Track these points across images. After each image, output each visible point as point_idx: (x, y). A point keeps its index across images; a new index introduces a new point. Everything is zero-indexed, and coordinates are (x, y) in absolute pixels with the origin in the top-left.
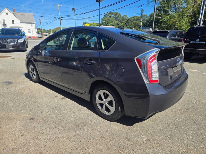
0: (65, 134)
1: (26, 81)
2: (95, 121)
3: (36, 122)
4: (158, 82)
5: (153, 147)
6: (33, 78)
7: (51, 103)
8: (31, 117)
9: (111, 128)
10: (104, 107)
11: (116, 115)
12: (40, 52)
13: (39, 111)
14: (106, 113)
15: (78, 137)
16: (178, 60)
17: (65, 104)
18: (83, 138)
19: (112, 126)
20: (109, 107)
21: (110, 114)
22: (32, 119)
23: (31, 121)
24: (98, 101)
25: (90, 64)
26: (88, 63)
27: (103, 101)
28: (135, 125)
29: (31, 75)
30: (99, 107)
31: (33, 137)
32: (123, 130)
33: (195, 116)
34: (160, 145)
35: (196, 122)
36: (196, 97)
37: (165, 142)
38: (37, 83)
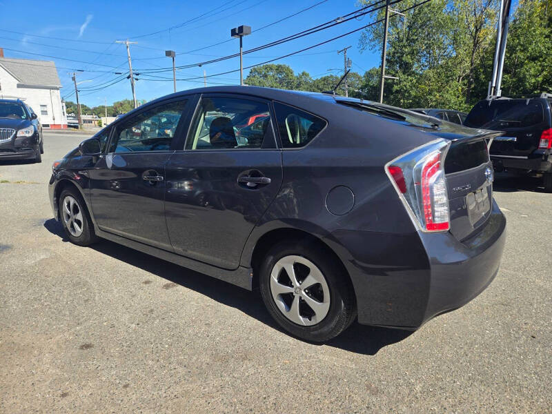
0: (194, 386)
1: (52, 242)
2: (271, 344)
3: (99, 353)
4: (447, 227)
5: (445, 408)
6: (72, 234)
7: (136, 300)
8: (81, 341)
9: (320, 361)
11: (332, 325)
12: (98, 158)
13: (105, 324)
14: (303, 321)
15: (231, 391)
16: (486, 173)
17: (177, 300)
18: (248, 394)
19: (321, 357)
20: (312, 303)
21: (313, 322)
22: (88, 346)
23: (86, 351)
24: (277, 288)
25: (254, 185)
26: (248, 184)
27: (293, 287)
28: (381, 350)
29: (67, 223)
30: (281, 305)
31: (99, 398)
32: (354, 366)
33: (530, 322)
34: (460, 403)
35: (535, 335)
36: (520, 274)
37: (473, 393)
38: (86, 246)
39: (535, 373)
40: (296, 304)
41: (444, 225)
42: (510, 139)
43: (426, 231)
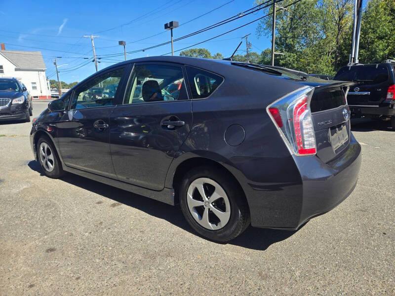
0: (128, 277)
1: (33, 176)
2: (188, 245)
3: (60, 255)
4: (315, 152)
5: (317, 288)
6: (47, 170)
7: (90, 215)
8: (48, 246)
9: (224, 256)
10: (206, 213)
11: (234, 227)
12: (63, 114)
13: (66, 233)
14: (211, 226)
15: (156, 280)
16: (344, 113)
17: (120, 215)
18: (169, 282)
19: (225, 252)
20: (218, 212)
21: (219, 227)
22: (52, 250)
23: (50, 254)
24: (192, 203)
25: (173, 127)
26: (169, 126)
27: (203, 201)
28: (270, 246)
29: (43, 162)
30: (196, 215)
31: (57, 288)
32: (249, 259)
33: (382, 223)
34: (329, 284)
35: (386, 232)
36: (375, 189)
37: (339, 276)
38: (56, 179)
39: (386, 260)
40: (206, 214)
41: (312, 151)
42: (366, 93)
43: (298, 155)
